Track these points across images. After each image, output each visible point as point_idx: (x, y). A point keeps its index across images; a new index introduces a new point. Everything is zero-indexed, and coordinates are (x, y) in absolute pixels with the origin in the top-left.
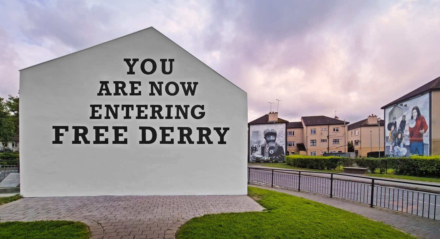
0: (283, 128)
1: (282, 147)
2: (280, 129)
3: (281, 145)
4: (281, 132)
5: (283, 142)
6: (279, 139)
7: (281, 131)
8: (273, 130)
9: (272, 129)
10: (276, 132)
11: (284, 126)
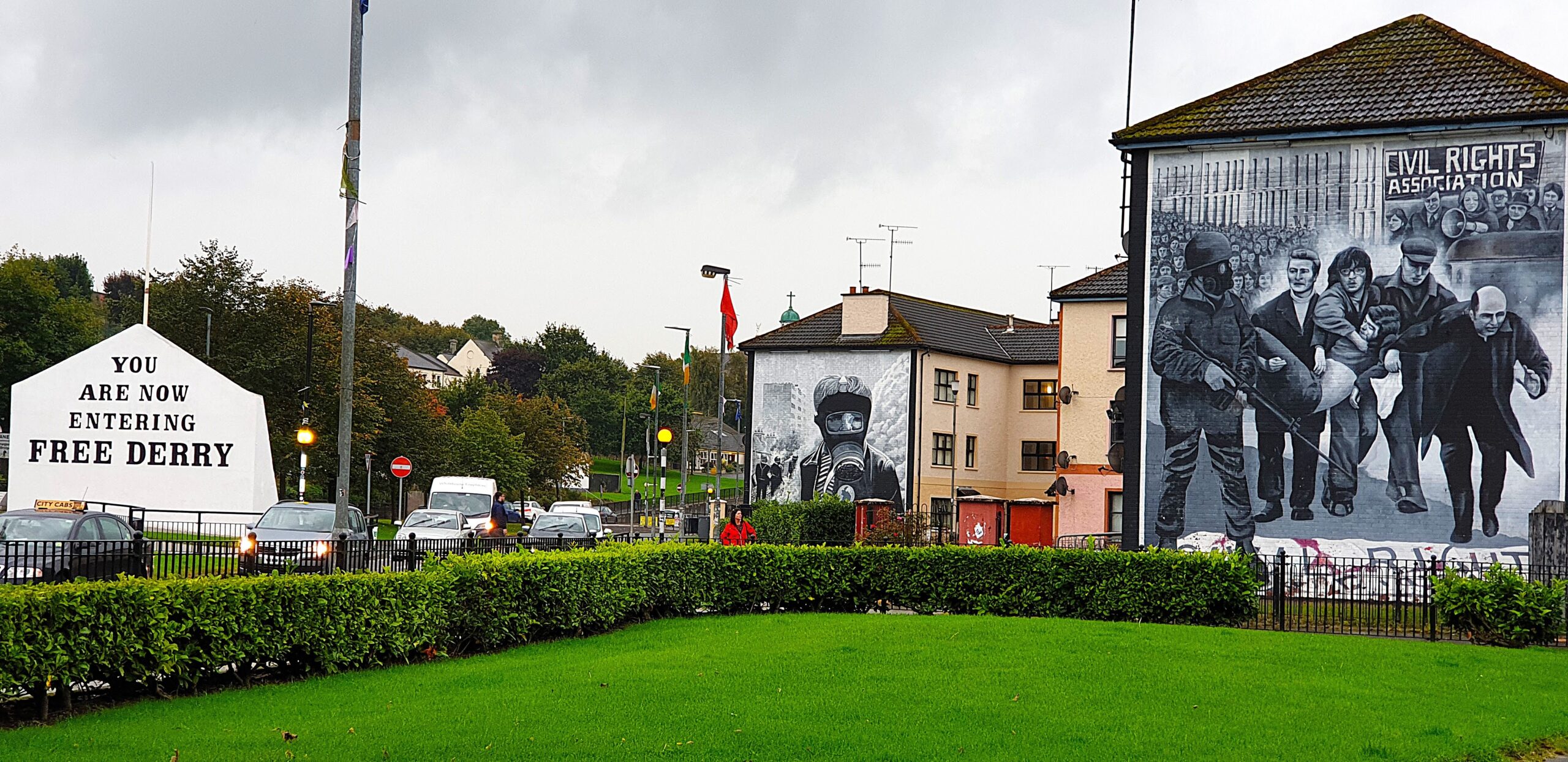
0: (899, 376)
1: (892, 472)
2: (889, 379)
3: (888, 463)
4: (892, 398)
5: (897, 446)
6: (881, 429)
7: (888, 390)
8: (857, 380)
9: (850, 380)
10: (868, 391)
11: (905, 363)
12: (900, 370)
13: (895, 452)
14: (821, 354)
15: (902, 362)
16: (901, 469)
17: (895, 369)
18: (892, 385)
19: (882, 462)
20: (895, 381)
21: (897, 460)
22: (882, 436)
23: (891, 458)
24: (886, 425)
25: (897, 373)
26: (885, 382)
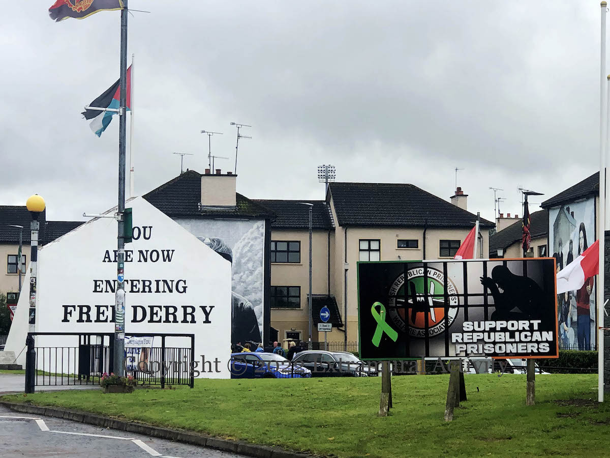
0: (256, 238)
1: (250, 312)
2: (246, 241)
3: (247, 304)
4: (249, 254)
5: (255, 290)
6: (241, 278)
7: (246, 249)
8: (219, 242)
9: (213, 240)
10: (229, 250)
11: (260, 229)
12: (256, 234)
13: (253, 297)
14: (187, 221)
15: (258, 228)
16: (259, 310)
17: (252, 233)
18: (249, 246)
19: (242, 304)
20: (252, 243)
21: (256, 302)
22: (242, 284)
23: (249, 301)
24: (245, 276)
25: (253, 236)
26: (243, 243)
